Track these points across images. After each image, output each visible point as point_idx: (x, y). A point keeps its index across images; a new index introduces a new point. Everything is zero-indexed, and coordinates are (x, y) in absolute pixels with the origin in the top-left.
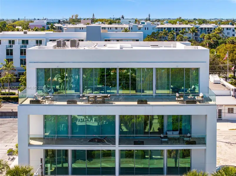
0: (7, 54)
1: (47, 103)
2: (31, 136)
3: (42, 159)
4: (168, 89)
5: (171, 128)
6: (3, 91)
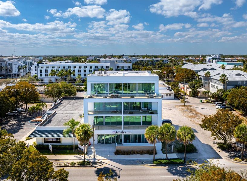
1: (95, 98)
2: (89, 110)
4: (142, 90)
5: (144, 107)
6: (77, 87)
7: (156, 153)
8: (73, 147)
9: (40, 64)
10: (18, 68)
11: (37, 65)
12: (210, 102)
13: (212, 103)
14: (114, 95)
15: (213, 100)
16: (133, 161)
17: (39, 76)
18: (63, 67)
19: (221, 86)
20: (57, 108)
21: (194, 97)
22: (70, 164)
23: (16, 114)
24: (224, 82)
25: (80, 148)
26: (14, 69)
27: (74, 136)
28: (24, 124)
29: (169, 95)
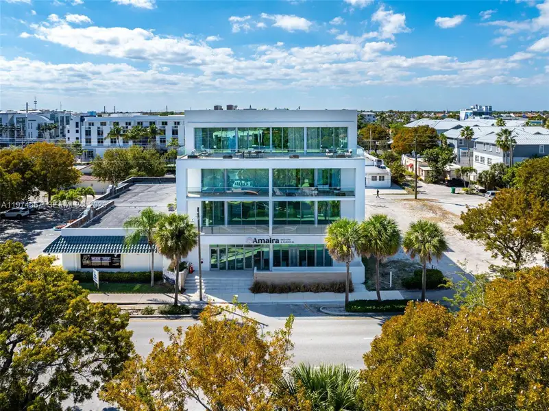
0: (173, 133)
2: (189, 190)
3: (198, 208)
4: (318, 148)
5: (321, 182)
7: (351, 290)
8: (150, 276)
9: (85, 118)
10: (39, 128)
11: (79, 121)
12: (475, 192)
13: (477, 194)
14: (250, 153)
15: (480, 188)
16: (296, 305)
17: (84, 144)
18: (138, 123)
19: (498, 157)
20: (117, 197)
21: (435, 183)
22: (139, 313)
23: (23, 215)
24: (505, 147)
25: (167, 279)
26: (28, 131)
27: (152, 251)
28: (38, 234)
29: (378, 178)
